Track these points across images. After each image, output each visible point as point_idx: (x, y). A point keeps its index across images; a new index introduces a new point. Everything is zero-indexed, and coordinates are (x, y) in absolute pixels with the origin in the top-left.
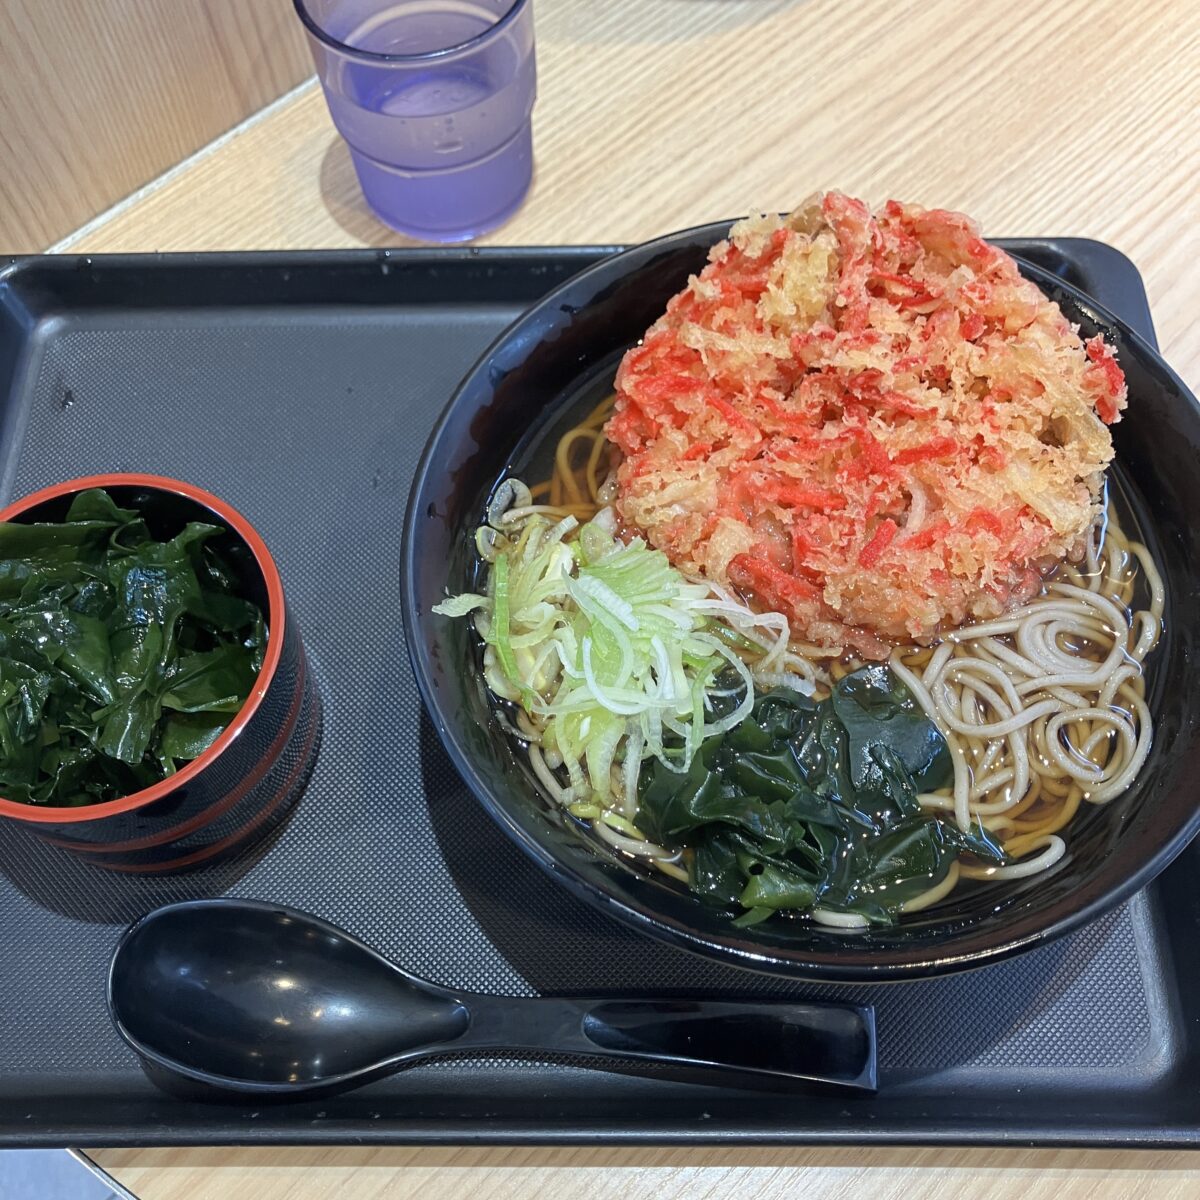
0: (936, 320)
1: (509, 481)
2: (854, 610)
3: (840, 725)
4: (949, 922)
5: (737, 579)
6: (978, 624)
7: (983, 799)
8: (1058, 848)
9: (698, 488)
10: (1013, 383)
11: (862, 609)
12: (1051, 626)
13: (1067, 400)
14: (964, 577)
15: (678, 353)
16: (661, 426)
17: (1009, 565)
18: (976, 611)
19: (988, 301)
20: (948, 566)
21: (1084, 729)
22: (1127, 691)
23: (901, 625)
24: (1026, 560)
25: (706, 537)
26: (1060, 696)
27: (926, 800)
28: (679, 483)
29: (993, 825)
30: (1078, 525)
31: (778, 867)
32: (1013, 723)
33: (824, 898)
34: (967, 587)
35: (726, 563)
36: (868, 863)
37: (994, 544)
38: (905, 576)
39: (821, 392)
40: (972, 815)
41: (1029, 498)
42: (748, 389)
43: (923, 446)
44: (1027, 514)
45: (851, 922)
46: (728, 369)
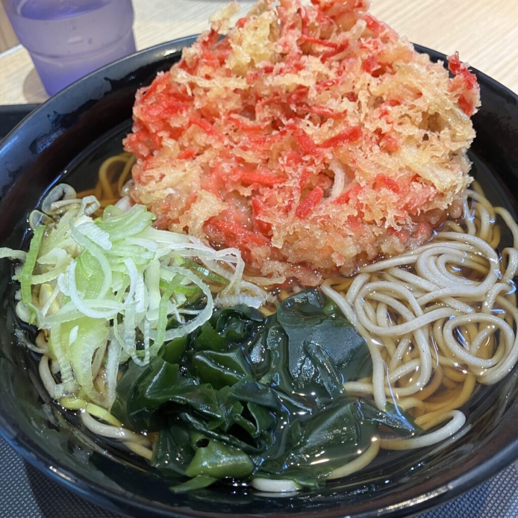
0: (346, 63)
1: (62, 185)
2: (295, 251)
3: (282, 330)
4: (372, 483)
5: (213, 236)
6: (385, 259)
7: (397, 384)
8: (459, 419)
9: (185, 176)
10: (399, 93)
11: (301, 250)
12: (441, 257)
13: (438, 100)
14: (373, 223)
15: (172, 91)
16: (161, 138)
17: (405, 212)
18: (384, 248)
19: (379, 50)
20: (361, 214)
21: (473, 329)
22: (503, 301)
23: (329, 259)
24: (419, 210)
25: (188, 207)
26: (452, 305)
27: (351, 387)
28: (173, 175)
29: (407, 404)
30: (455, 187)
31: (221, 440)
32: (416, 322)
33: (262, 468)
34: (377, 231)
35: (202, 222)
36: (301, 436)
37: (395, 198)
38: (329, 222)
39: (269, 110)
40: (387, 397)
41: (418, 169)
42: (221, 113)
43: (339, 135)
44: (417, 181)
45: (284, 487)
46: (208, 102)
